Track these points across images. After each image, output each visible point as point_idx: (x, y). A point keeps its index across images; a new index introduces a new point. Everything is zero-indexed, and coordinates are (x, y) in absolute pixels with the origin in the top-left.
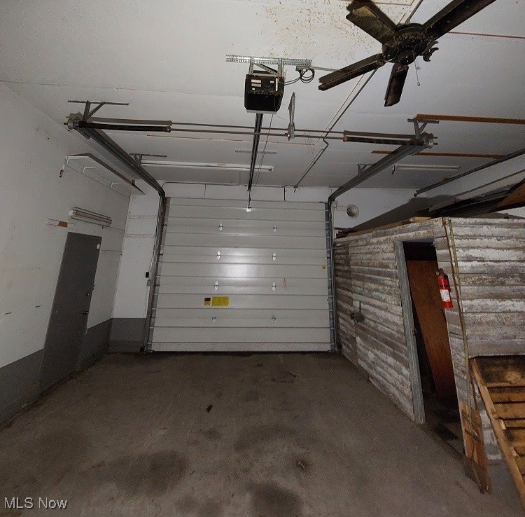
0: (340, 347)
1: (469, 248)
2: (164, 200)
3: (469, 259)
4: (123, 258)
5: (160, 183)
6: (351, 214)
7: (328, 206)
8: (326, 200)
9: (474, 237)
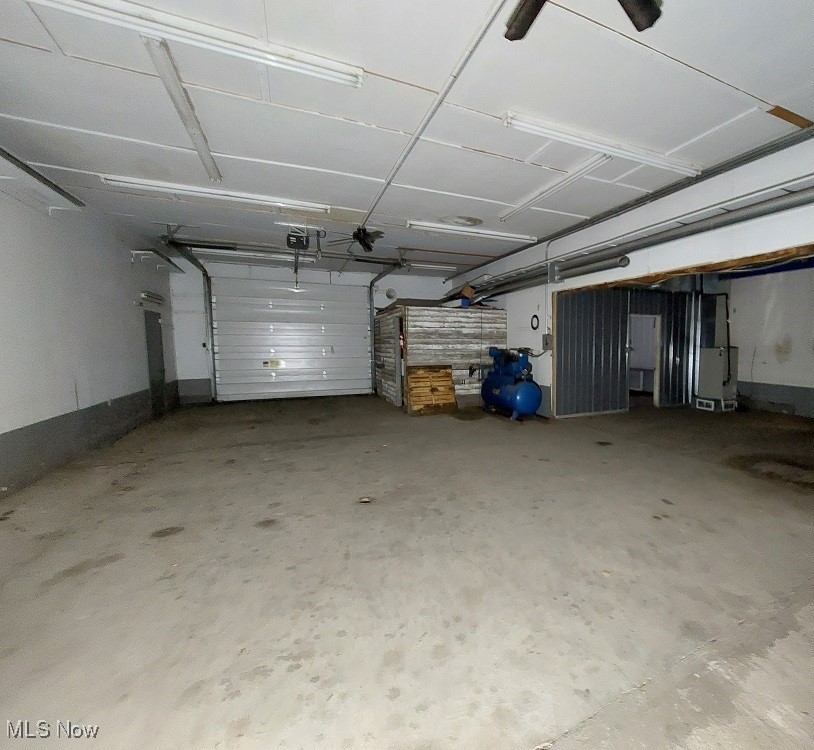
0: (376, 390)
1: (416, 321)
2: (208, 279)
3: (415, 326)
4: (175, 332)
5: (201, 261)
6: (389, 297)
7: (371, 288)
8: (369, 285)
9: (419, 316)
